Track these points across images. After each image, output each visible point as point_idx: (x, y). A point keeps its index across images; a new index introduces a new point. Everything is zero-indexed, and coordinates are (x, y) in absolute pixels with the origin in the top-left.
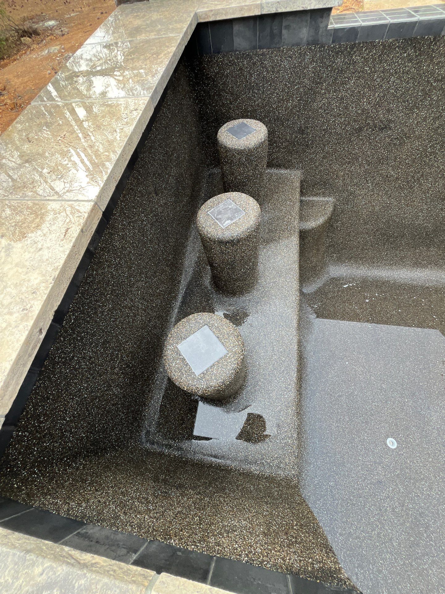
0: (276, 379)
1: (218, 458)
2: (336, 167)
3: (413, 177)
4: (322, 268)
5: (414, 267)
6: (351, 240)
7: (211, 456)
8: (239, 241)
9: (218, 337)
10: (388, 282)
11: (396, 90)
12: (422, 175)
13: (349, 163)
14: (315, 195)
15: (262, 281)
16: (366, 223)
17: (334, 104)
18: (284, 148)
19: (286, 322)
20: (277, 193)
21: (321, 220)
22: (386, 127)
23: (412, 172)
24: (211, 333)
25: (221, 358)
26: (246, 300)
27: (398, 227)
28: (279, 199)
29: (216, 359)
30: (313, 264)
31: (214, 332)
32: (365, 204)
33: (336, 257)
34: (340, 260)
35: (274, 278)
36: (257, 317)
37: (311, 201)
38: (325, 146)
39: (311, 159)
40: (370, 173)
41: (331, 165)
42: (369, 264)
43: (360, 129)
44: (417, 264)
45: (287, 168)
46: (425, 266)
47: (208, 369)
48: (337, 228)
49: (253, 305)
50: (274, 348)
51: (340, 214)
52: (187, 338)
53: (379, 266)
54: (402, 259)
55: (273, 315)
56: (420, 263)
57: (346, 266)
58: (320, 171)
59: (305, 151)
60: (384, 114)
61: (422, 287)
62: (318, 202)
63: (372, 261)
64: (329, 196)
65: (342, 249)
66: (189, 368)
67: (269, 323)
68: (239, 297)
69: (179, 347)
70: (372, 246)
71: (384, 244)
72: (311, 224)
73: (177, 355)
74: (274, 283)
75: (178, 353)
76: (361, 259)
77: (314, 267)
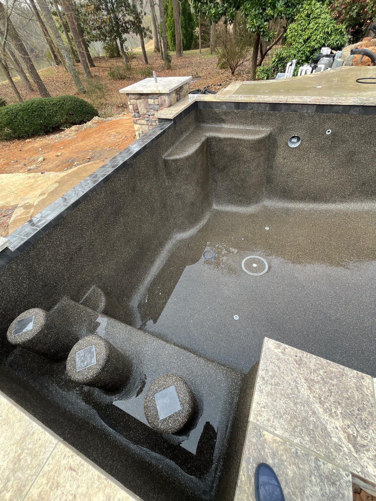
0: (192, 367)
1: (228, 425)
2: (79, 277)
3: (111, 247)
4: (128, 310)
5: (152, 264)
6: (122, 286)
7: (226, 431)
8: (109, 357)
9: (164, 389)
10: (154, 278)
11: (69, 238)
12: (113, 244)
13: (82, 270)
14: (84, 294)
15: (128, 353)
16: (118, 275)
17: (48, 264)
18: (43, 301)
19: (160, 348)
20: (69, 318)
21: (103, 299)
22: (80, 248)
23: (108, 247)
24: (160, 392)
25: (176, 390)
26: (136, 371)
27: (129, 262)
28: (75, 319)
29: (176, 393)
30: (124, 314)
31: (160, 391)
32: (108, 271)
33: (126, 298)
34: (129, 297)
35: (130, 344)
36: (151, 366)
37: (86, 298)
38: (63, 277)
39: (64, 288)
40: (95, 263)
41: (75, 279)
42: (139, 283)
43: (71, 259)
44: (152, 262)
45: (56, 304)
46: (154, 260)
47: (179, 400)
48: (110, 290)
49: (141, 366)
50: (173, 362)
51: (104, 285)
52: (157, 411)
53: (143, 279)
54: (145, 267)
55: (153, 355)
56: (152, 261)
57: (134, 295)
58: (74, 286)
59: (57, 289)
60: (74, 247)
61: (164, 266)
62: (89, 295)
63: (140, 280)
64: (91, 287)
65: (124, 293)
66: (176, 413)
67: (158, 359)
68: (131, 374)
69: (161, 418)
70: (131, 277)
71: (134, 271)
72: (102, 305)
73: (165, 421)
74: (133, 345)
75: (165, 420)
76: (135, 285)
77: (126, 314)
